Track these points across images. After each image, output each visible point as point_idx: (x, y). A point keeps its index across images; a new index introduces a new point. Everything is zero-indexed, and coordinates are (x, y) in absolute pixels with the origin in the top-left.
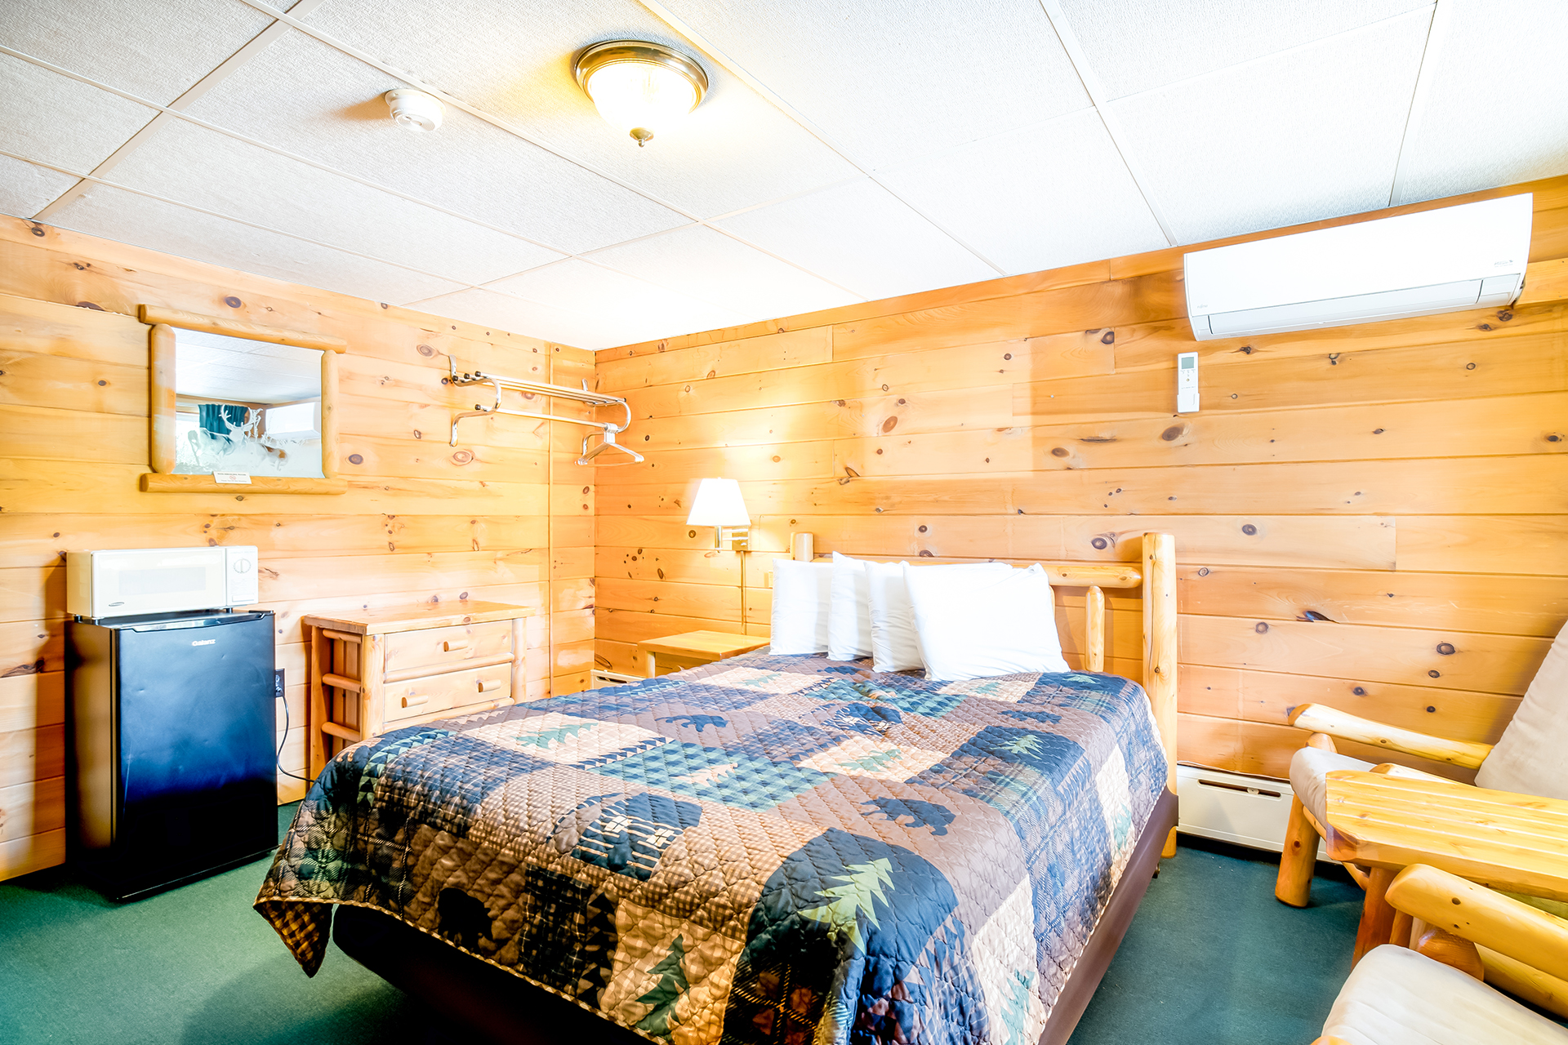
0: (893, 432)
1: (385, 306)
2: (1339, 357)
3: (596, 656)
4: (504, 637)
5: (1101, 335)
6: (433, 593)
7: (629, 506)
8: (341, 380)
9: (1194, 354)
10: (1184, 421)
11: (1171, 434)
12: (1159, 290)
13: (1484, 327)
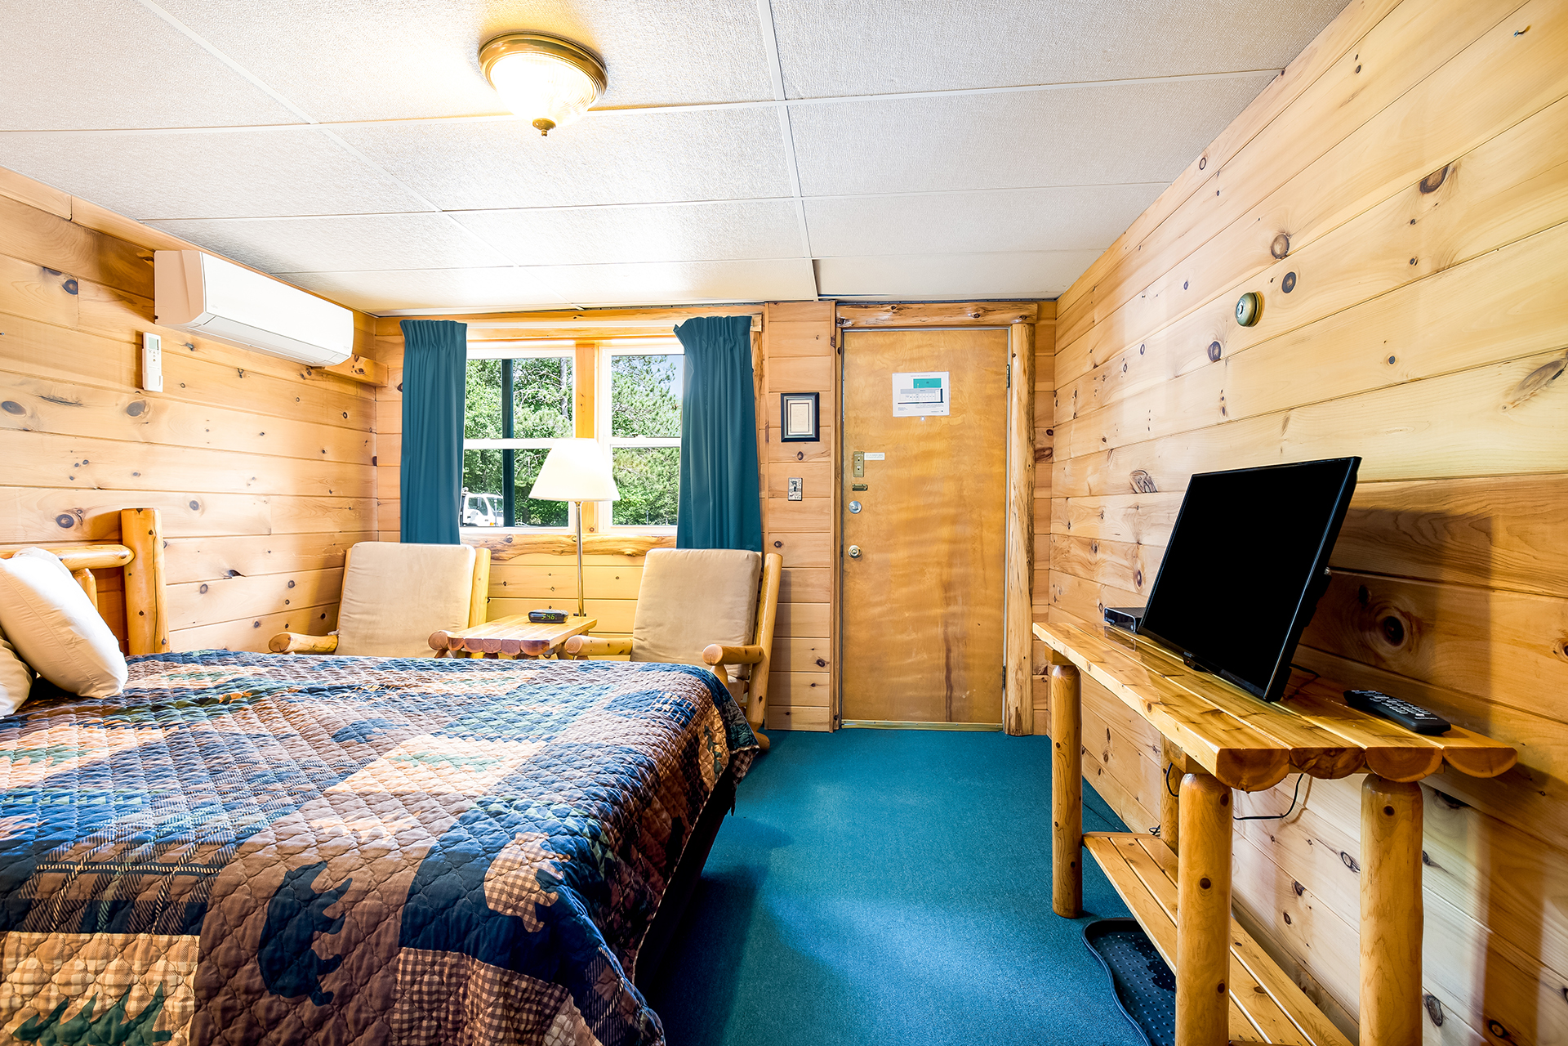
2: (244, 373)
5: (61, 279)
9: (159, 338)
10: (148, 399)
11: (134, 410)
12: (122, 258)
13: (302, 376)
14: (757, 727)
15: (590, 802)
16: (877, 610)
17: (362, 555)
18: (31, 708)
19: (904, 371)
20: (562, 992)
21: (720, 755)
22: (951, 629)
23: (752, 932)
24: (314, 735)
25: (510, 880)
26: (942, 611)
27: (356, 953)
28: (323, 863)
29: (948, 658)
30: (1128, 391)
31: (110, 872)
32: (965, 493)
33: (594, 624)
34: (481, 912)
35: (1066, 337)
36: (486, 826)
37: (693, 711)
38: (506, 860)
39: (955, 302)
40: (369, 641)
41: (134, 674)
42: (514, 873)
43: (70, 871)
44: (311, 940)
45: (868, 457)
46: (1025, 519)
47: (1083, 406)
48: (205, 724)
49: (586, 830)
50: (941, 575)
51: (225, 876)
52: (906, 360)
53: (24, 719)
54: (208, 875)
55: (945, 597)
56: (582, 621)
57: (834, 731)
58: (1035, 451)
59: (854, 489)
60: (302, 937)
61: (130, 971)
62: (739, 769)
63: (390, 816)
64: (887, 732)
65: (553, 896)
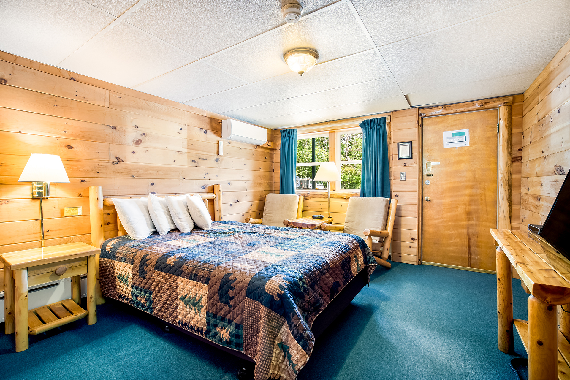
0: (140, 145)
5: (203, 130)
9: (222, 142)
10: (219, 157)
11: (217, 160)
12: (215, 123)
13: (255, 148)
14: (386, 259)
15: (302, 269)
16: (437, 221)
17: (269, 196)
18: (193, 231)
19: (448, 130)
20: (284, 319)
21: (360, 265)
22: (470, 231)
23: (368, 326)
24: (243, 244)
25: (272, 285)
26: (466, 223)
27: (237, 296)
28: (232, 273)
29: (469, 242)
30: (553, 130)
31: (194, 267)
32: (477, 176)
33: (333, 220)
34: (264, 292)
35: (527, 109)
36: (271, 271)
37: (349, 249)
38: (272, 280)
39: (471, 101)
40: (270, 221)
41: (212, 225)
42: (273, 284)
43: (189, 266)
44: (228, 291)
45: (433, 163)
46: (507, 187)
47: (534, 138)
48: (223, 238)
49: (298, 277)
50: (466, 209)
51: (214, 272)
52: (449, 126)
53: (191, 233)
54: (211, 271)
55: (468, 218)
56: (330, 219)
57: (418, 265)
58: (512, 158)
59: (427, 176)
60: (226, 290)
61: (197, 290)
62: (370, 271)
63: (250, 265)
64: (441, 268)
65: (283, 292)
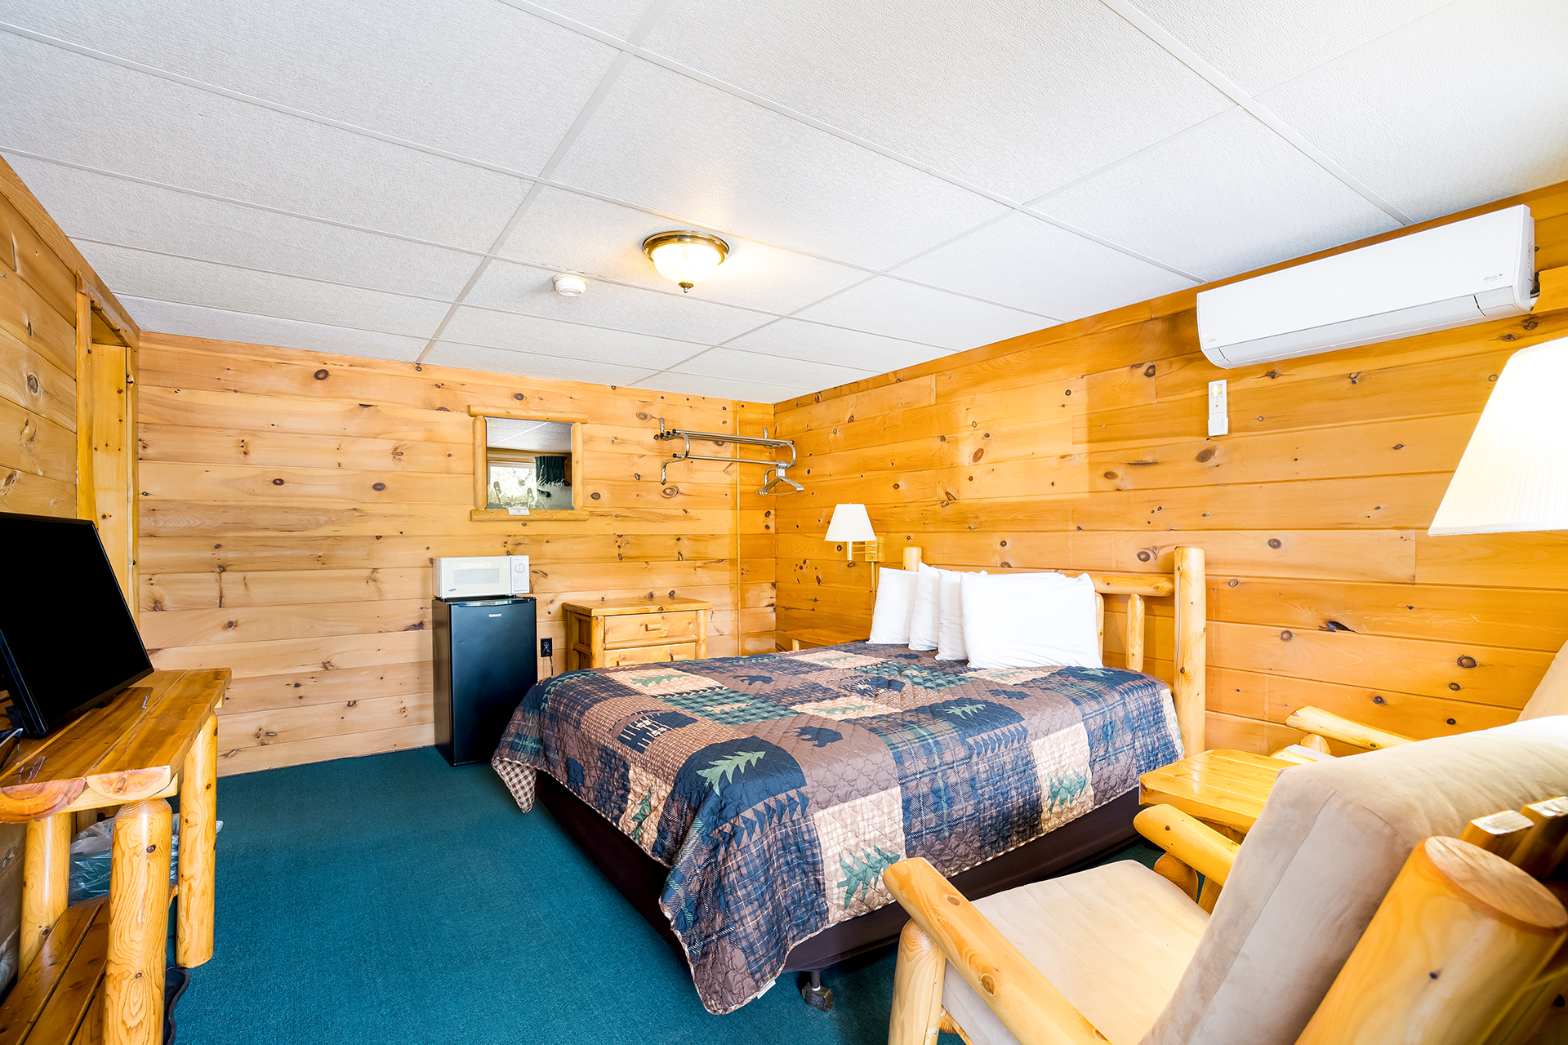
0: (981, 461)
1: (614, 388)
2: (1359, 377)
3: (776, 644)
4: (690, 623)
5: (1143, 369)
6: (650, 590)
7: (798, 526)
8: (585, 443)
9: (1223, 382)
10: (1216, 443)
11: (1205, 456)
13: (1508, 337)
